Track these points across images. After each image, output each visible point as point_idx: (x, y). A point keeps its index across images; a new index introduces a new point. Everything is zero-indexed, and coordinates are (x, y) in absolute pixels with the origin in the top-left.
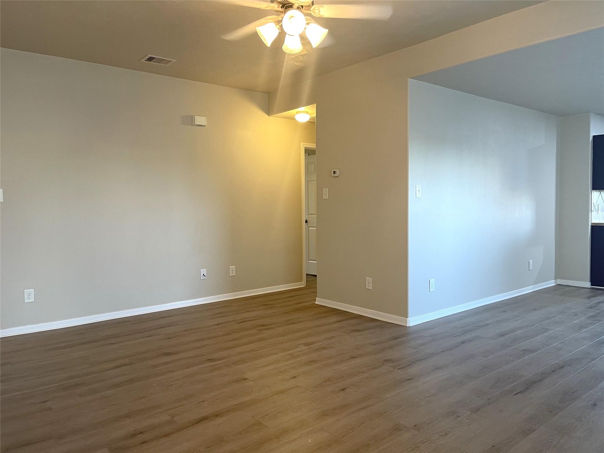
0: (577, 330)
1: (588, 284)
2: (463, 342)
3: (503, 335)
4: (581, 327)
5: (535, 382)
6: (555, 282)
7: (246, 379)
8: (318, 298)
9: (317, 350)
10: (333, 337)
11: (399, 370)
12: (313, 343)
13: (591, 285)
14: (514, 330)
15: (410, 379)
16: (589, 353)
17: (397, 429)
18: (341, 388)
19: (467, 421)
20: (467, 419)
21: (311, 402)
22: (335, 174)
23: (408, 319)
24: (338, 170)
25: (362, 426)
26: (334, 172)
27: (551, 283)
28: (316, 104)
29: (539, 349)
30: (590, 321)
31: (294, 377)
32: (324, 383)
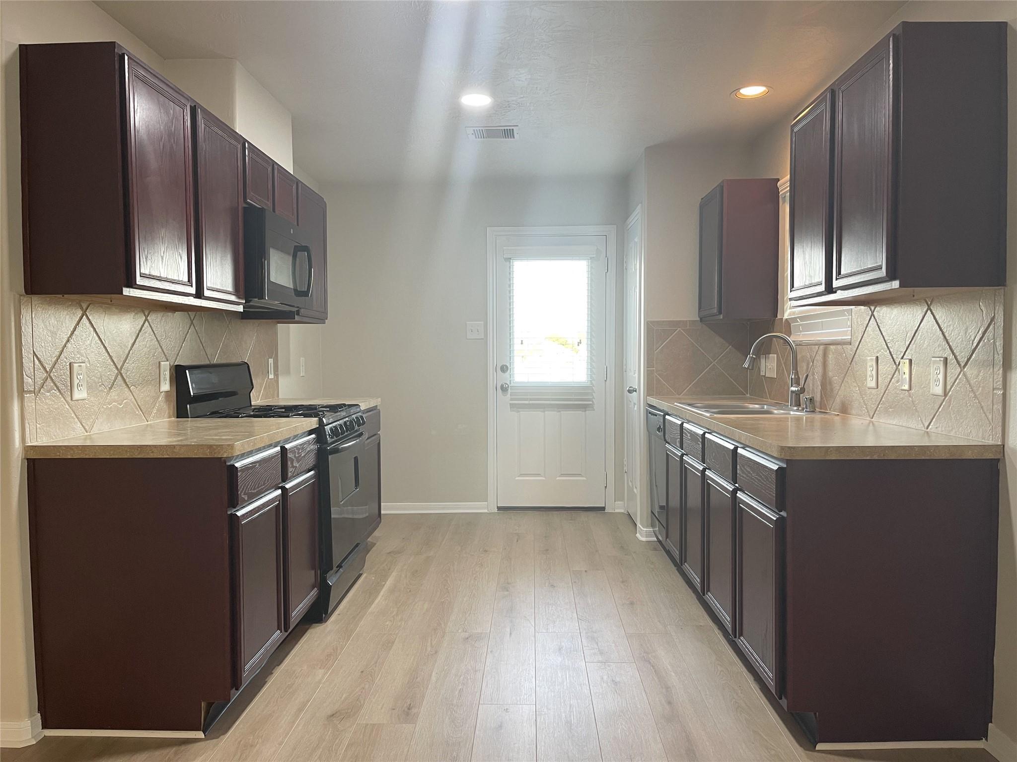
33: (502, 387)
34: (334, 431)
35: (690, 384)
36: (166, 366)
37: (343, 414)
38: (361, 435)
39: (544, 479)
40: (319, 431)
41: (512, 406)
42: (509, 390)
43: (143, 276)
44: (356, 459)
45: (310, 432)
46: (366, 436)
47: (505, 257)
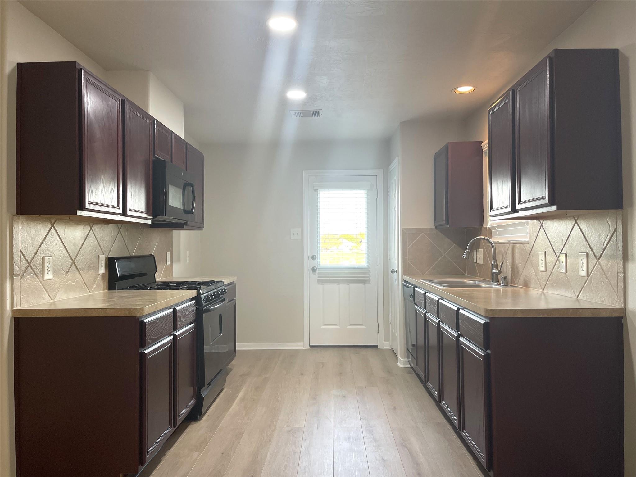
33: (313, 269)
34: (207, 298)
35: (430, 268)
36: (102, 258)
37: (213, 287)
38: (224, 300)
39: (339, 327)
40: (197, 299)
41: (319, 281)
42: (317, 271)
43: (90, 203)
44: (220, 315)
45: (192, 299)
46: (227, 301)
47: (315, 188)
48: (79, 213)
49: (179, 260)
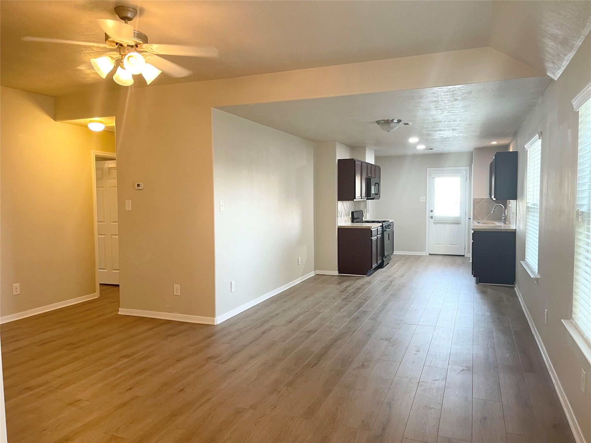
0: (338, 310)
1: (336, 273)
2: (264, 332)
3: (291, 322)
4: (340, 308)
5: (322, 355)
6: (315, 273)
7: (80, 400)
8: (121, 308)
9: (141, 360)
10: (151, 345)
11: (222, 365)
12: (133, 354)
13: (339, 273)
14: (297, 316)
15: (234, 370)
16: (350, 327)
17: (238, 412)
18: (179, 389)
19: (287, 394)
20: (286, 392)
21: (156, 407)
22: (139, 186)
23: (215, 318)
24: (142, 183)
25: (209, 417)
26: (138, 185)
27: (312, 274)
28: (115, 117)
29: (318, 329)
30: (345, 303)
31: (130, 389)
32: (161, 388)
33: (431, 217)
34: (385, 226)
35: (486, 217)
36: (351, 211)
37: (386, 223)
38: (390, 228)
39: (444, 246)
40: (382, 226)
41: (434, 223)
42: (433, 218)
43: (357, 197)
44: (389, 234)
45: (381, 226)
46: (391, 228)
47: (433, 177)
48: (355, 200)
49: (368, 212)
